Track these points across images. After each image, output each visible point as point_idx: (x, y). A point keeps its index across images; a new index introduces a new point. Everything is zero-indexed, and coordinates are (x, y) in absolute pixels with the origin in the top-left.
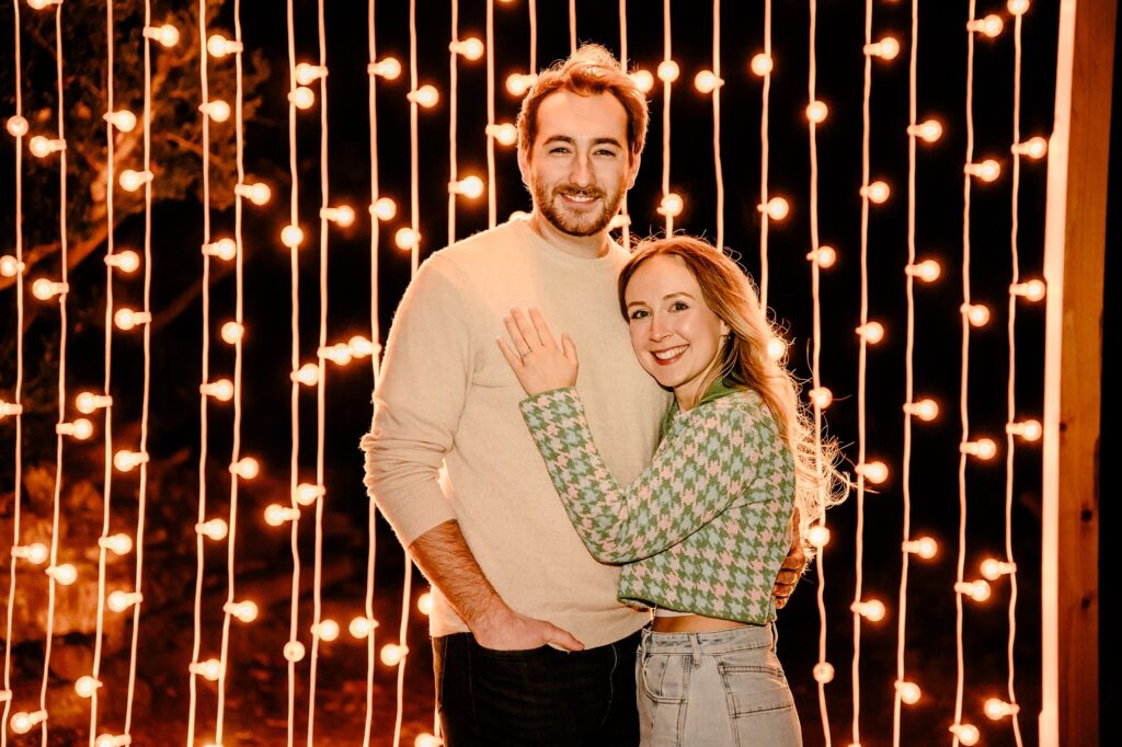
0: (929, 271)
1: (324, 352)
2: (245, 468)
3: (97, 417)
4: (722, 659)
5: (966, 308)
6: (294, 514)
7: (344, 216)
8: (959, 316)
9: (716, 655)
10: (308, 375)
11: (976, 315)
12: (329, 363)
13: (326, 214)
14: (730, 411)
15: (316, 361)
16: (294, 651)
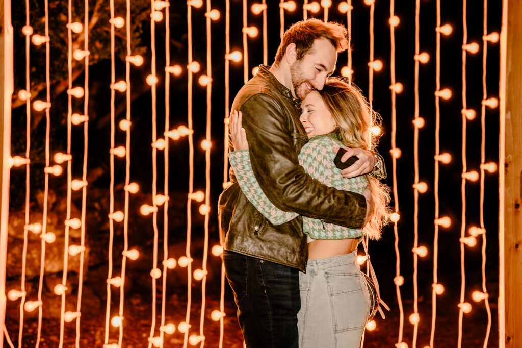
0: (446, 94)
1: (168, 134)
2: (132, 188)
3: (64, 165)
4: (326, 271)
5: (464, 111)
6: (154, 210)
7: (177, 70)
8: (461, 115)
9: (324, 269)
10: (160, 144)
11: (469, 114)
12: (170, 139)
13: (168, 69)
14: (317, 146)
15: (163, 138)
16: (155, 273)
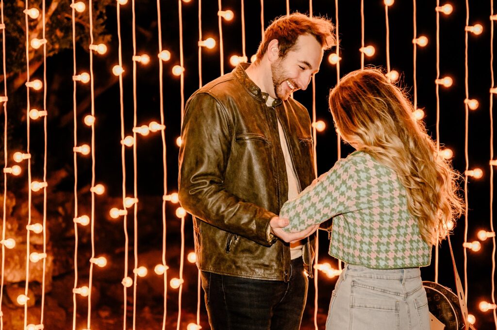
0: (447, 82)
1: (136, 130)
2: (99, 189)
5: (467, 101)
6: (124, 213)
7: (145, 59)
8: (463, 105)
10: (128, 141)
11: (472, 104)
12: (138, 135)
13: (135, 58)
15: (132, 134)
16: (127, 282)
